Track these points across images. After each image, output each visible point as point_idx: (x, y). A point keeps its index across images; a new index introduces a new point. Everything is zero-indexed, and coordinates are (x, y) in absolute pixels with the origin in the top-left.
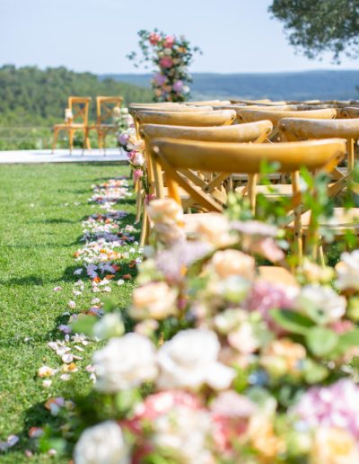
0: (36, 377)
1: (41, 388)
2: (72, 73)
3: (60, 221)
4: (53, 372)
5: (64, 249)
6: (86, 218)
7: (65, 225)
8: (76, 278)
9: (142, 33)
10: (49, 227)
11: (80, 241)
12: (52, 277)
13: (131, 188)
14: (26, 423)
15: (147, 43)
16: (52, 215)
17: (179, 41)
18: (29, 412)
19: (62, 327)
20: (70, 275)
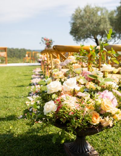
0: (25, 104)
1: (27, 106)
2: (26, 50)
3: (27, 75)
4: (29, 103)
5: (28, 81)
6: (32, 75)
7: (28, 76)
8: (32, 85)
9: (42, 38)
10: (24, 77)
11: (32, 79)
12: (26, 85)
13: (42, 70)
14: (24, 113)
15: (43, 40)
16: (25, 75)
17: (50, 39)
18: (25, 111)
19: (30, 94)
20: (30, 85)
